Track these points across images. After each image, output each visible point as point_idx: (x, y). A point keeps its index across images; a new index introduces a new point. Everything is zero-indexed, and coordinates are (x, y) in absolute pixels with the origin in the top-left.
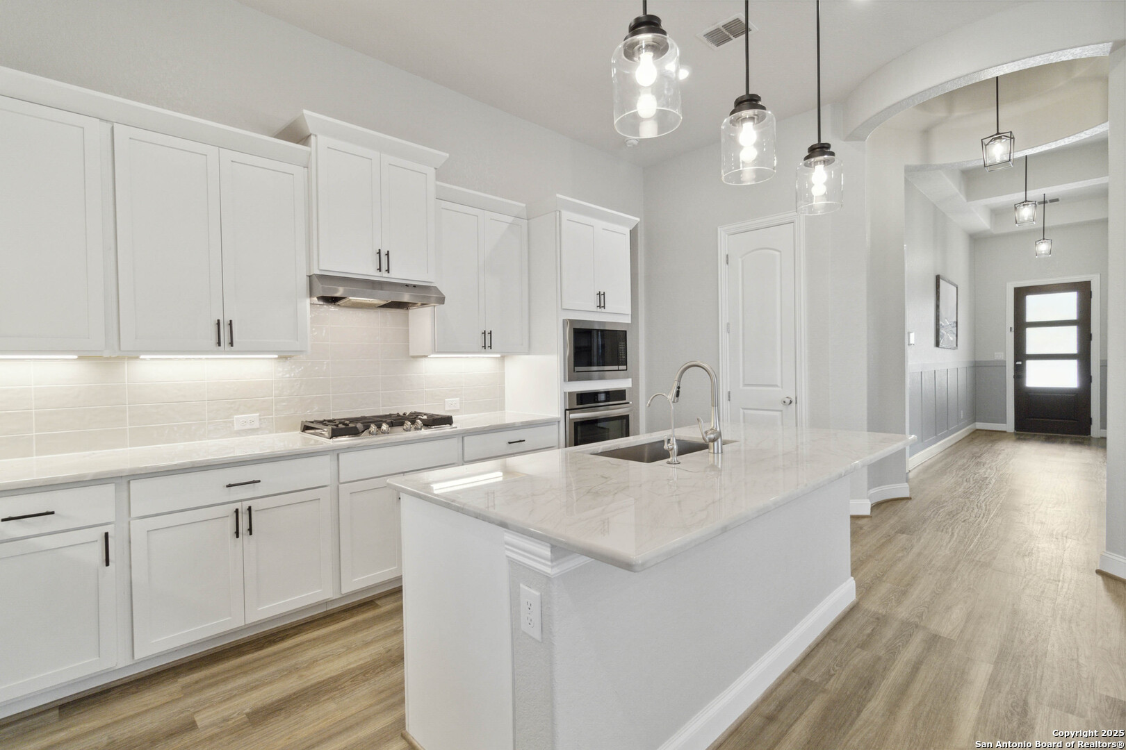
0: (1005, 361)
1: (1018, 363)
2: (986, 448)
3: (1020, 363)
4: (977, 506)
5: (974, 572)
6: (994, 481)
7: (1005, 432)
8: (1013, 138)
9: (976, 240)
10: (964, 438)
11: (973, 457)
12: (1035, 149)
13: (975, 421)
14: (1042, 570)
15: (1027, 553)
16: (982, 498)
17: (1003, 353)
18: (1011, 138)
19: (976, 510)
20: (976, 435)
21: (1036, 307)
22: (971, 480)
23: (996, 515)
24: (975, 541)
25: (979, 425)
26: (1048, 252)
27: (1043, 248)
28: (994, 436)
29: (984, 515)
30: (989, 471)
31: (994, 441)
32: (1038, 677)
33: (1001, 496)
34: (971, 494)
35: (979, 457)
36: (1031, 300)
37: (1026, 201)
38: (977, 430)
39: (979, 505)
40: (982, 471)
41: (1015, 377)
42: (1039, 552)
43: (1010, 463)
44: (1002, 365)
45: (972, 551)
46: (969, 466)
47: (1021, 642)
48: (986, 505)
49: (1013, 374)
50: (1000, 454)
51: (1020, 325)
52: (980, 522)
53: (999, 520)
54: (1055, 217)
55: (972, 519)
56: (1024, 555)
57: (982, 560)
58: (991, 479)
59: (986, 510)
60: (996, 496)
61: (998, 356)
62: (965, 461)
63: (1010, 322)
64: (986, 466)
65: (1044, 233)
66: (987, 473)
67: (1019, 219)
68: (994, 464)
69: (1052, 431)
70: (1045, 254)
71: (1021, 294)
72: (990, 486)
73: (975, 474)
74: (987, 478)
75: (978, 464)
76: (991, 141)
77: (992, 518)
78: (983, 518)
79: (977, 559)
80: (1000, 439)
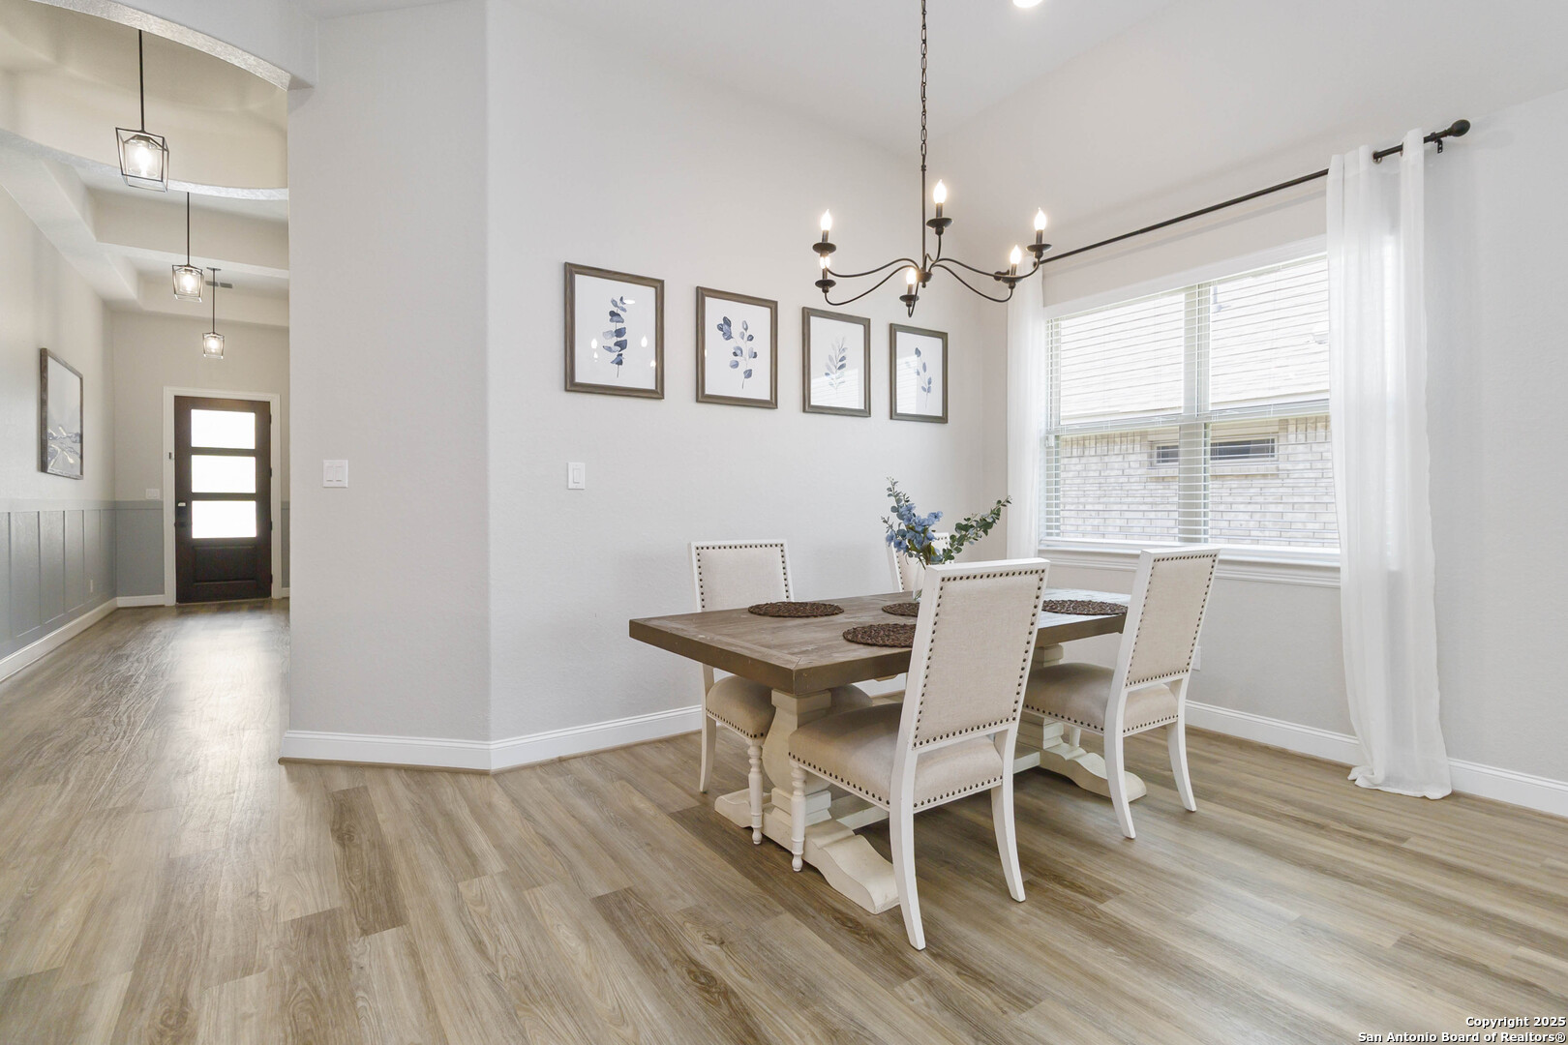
0: (162, 502)
1: (180, 505)
2: (132, 633)
3: (184, 504)
4: (114, 721)
5: (103, 830)
6: (143, 677)
7: (163, 606)
8: (167, 150)
9: (113, 311)
10: (95, 624)
11: (110, 650)
12: (200, 187)
13: (114, 594)
14: (211, 785)
15: (190, 770)
16: (122, 708)
17: (158, 490)
18: (163, 150)
19: (112, 728)
20: (115, 616)
21: (206, 427)
22: (106, 684)
23: (145, 728)
24: (109, 777)
25: (122, 601)
26: (220, 352)
27: (213, 344)
28: (145, 615)
29: (125, 733)
30: (136, 664)
31: (143, 622)
32: (204, 946)
33: (153, 697)
34: (105, 706)
35: (120, 647)
36: (197, 415)
37: (188, 265)
38: (119, 609)
39: (117, 719)
40: (123, 668)
41: (176, 525)
42: (208, 761)
43: (169, 647)
44: (157, 507)
45: (102, 796)
46: (101, 665)
47: (181, 906)
48: (129, 717)
49: (174, 521)
50: (154, 637)
51: (184, 452)
52: (118, 746)
53: (149, 734)
54: (230, 309)
55: (105, 745)
56: (187, 773)
57: (120, 805)
58: (138, 677)
59: (128, 725)
60: (145, 699)
61: (152, 494)
62: (95, 657)
63: (169, 445)
64: (131, 659)
65: (214, 327)
66: (133, 669)
67: (179, 288)
68: (143, 654)
69: (227, 597)
70: (216, 354)
71: (184, 407)
72: (138, 686)
73: (112, 674)
74: (132, 676)
75: (118, 658)
76: (133, 138)
77: (138, 734)
78: (123, 738)
79: (110, 806)
80: (153, 618)
